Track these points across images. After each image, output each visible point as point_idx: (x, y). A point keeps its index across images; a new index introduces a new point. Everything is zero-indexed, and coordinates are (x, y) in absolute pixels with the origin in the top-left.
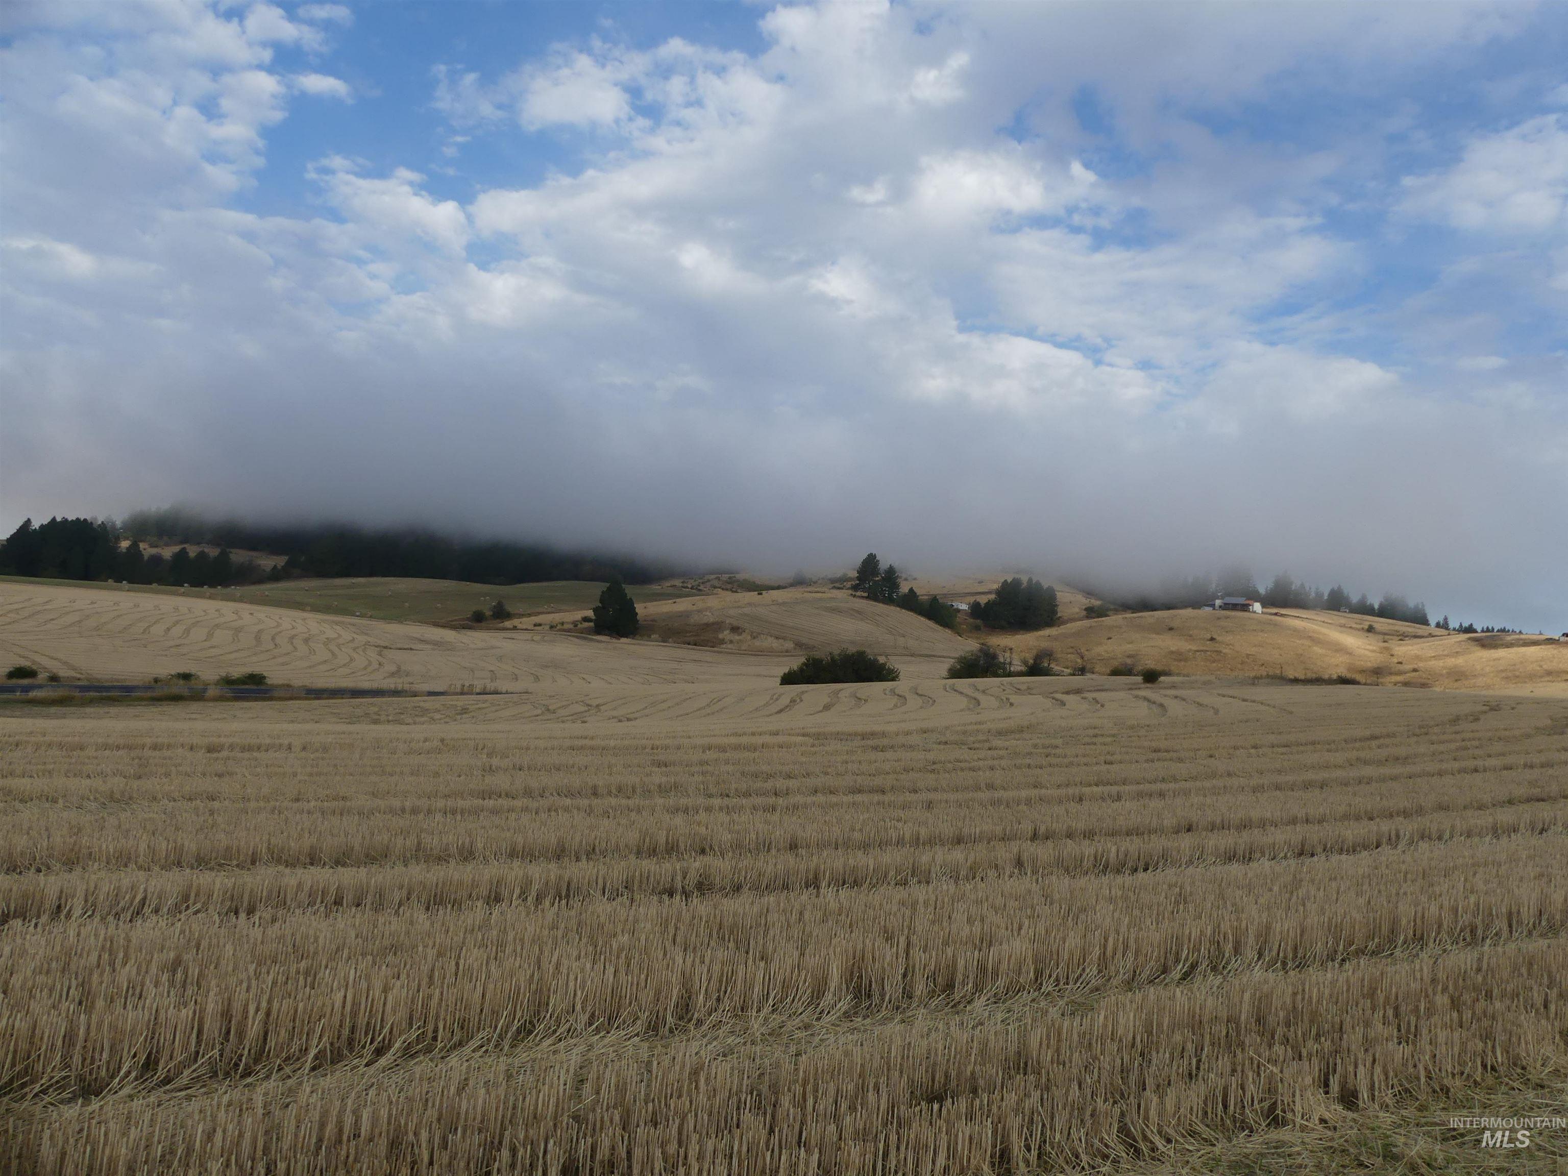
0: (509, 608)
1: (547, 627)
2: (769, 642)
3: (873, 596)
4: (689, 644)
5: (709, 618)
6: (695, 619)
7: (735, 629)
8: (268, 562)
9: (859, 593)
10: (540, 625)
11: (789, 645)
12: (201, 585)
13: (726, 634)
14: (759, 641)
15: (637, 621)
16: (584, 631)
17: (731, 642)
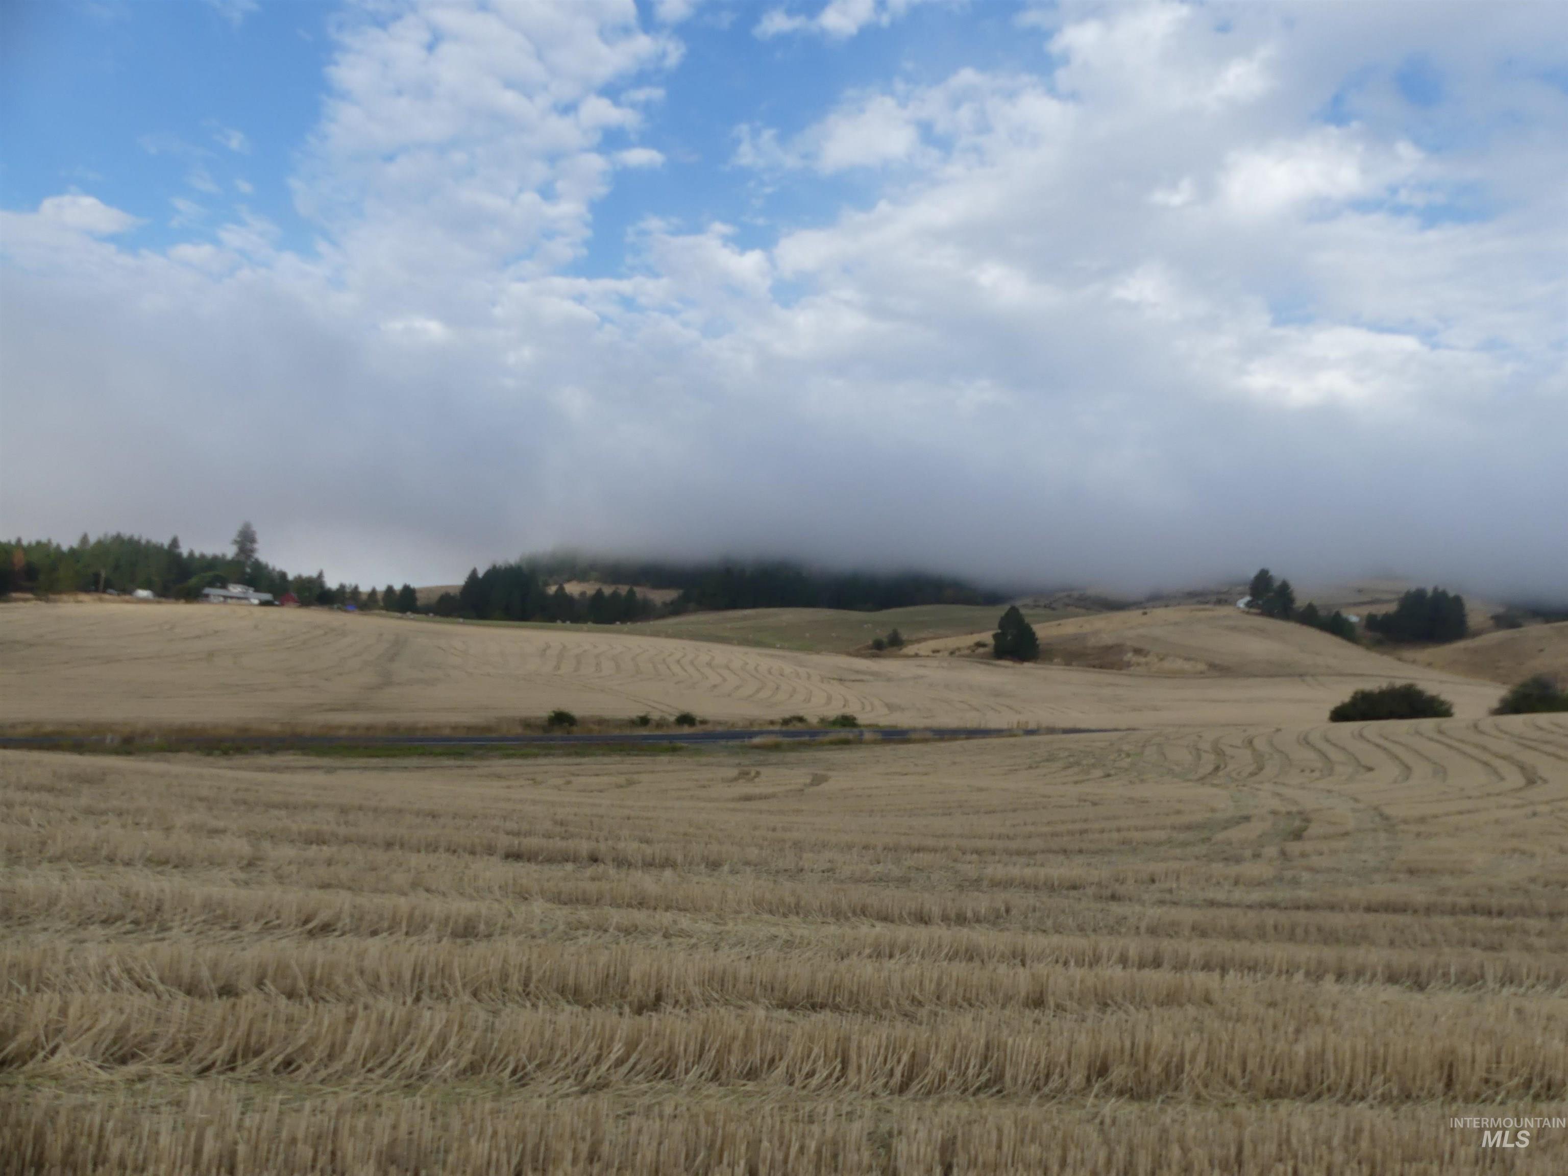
0: (904, 636)
1: (946, 654)
2: (1179, 664)
3: (1268, 612)
4: (1094, 667)
5: (1108, 639)
6: (1092, 642)
7: (1138, 651)
8: (660, 597)
9: (1253, 610)
10: (938, 651)
11: (1201, 667)
12: (611, 621)
13: (1129, 656)
14: (1167, 665)
15: (1038, 646)
16: (983, 656)
17: (1139, 664)
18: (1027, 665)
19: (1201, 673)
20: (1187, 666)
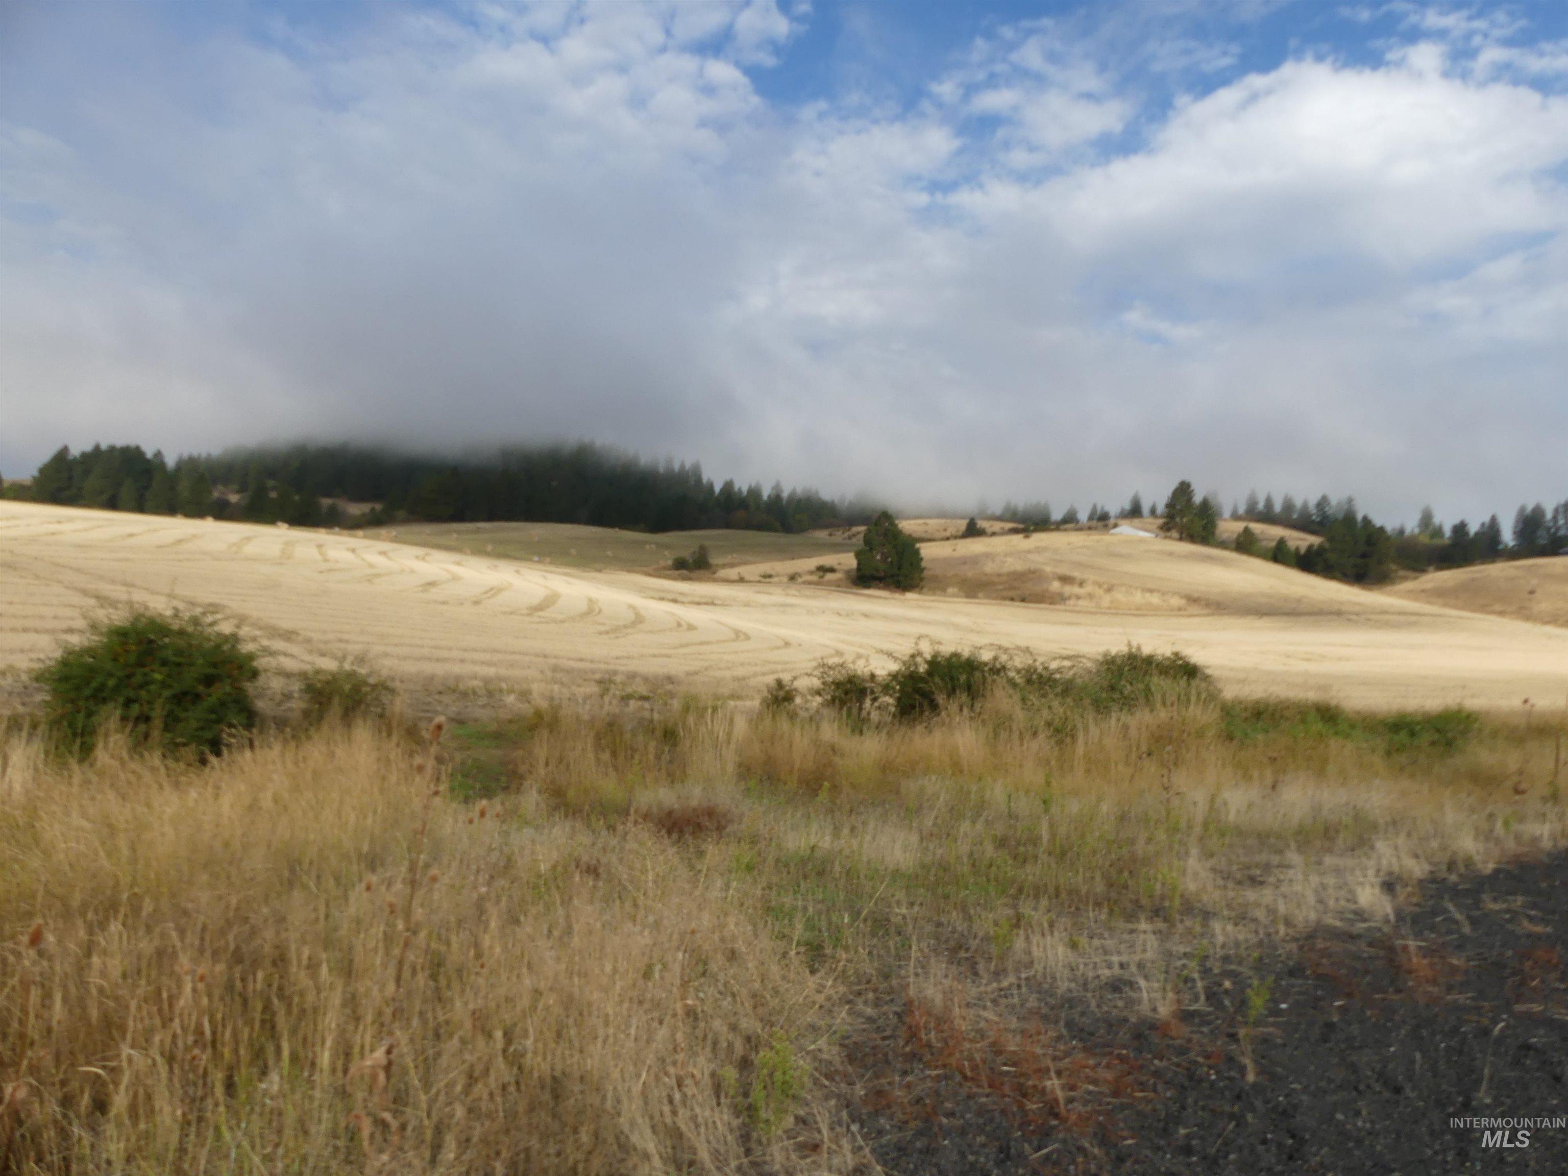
1: (785, 579)
4: (1012, 599)
5: (1014, 565)
6: (989, 568)
7: (1065, 579)
9: (1170, 534)
10: (770, 576)
11: (1176, 601)
13: (1056, 586)
14: (1120, 596)
15: (922, 570)
16: (837, 585)
17: (1078, 597)
18: (910, 595)
19: (1180, 609)
20: (1155, 599)
